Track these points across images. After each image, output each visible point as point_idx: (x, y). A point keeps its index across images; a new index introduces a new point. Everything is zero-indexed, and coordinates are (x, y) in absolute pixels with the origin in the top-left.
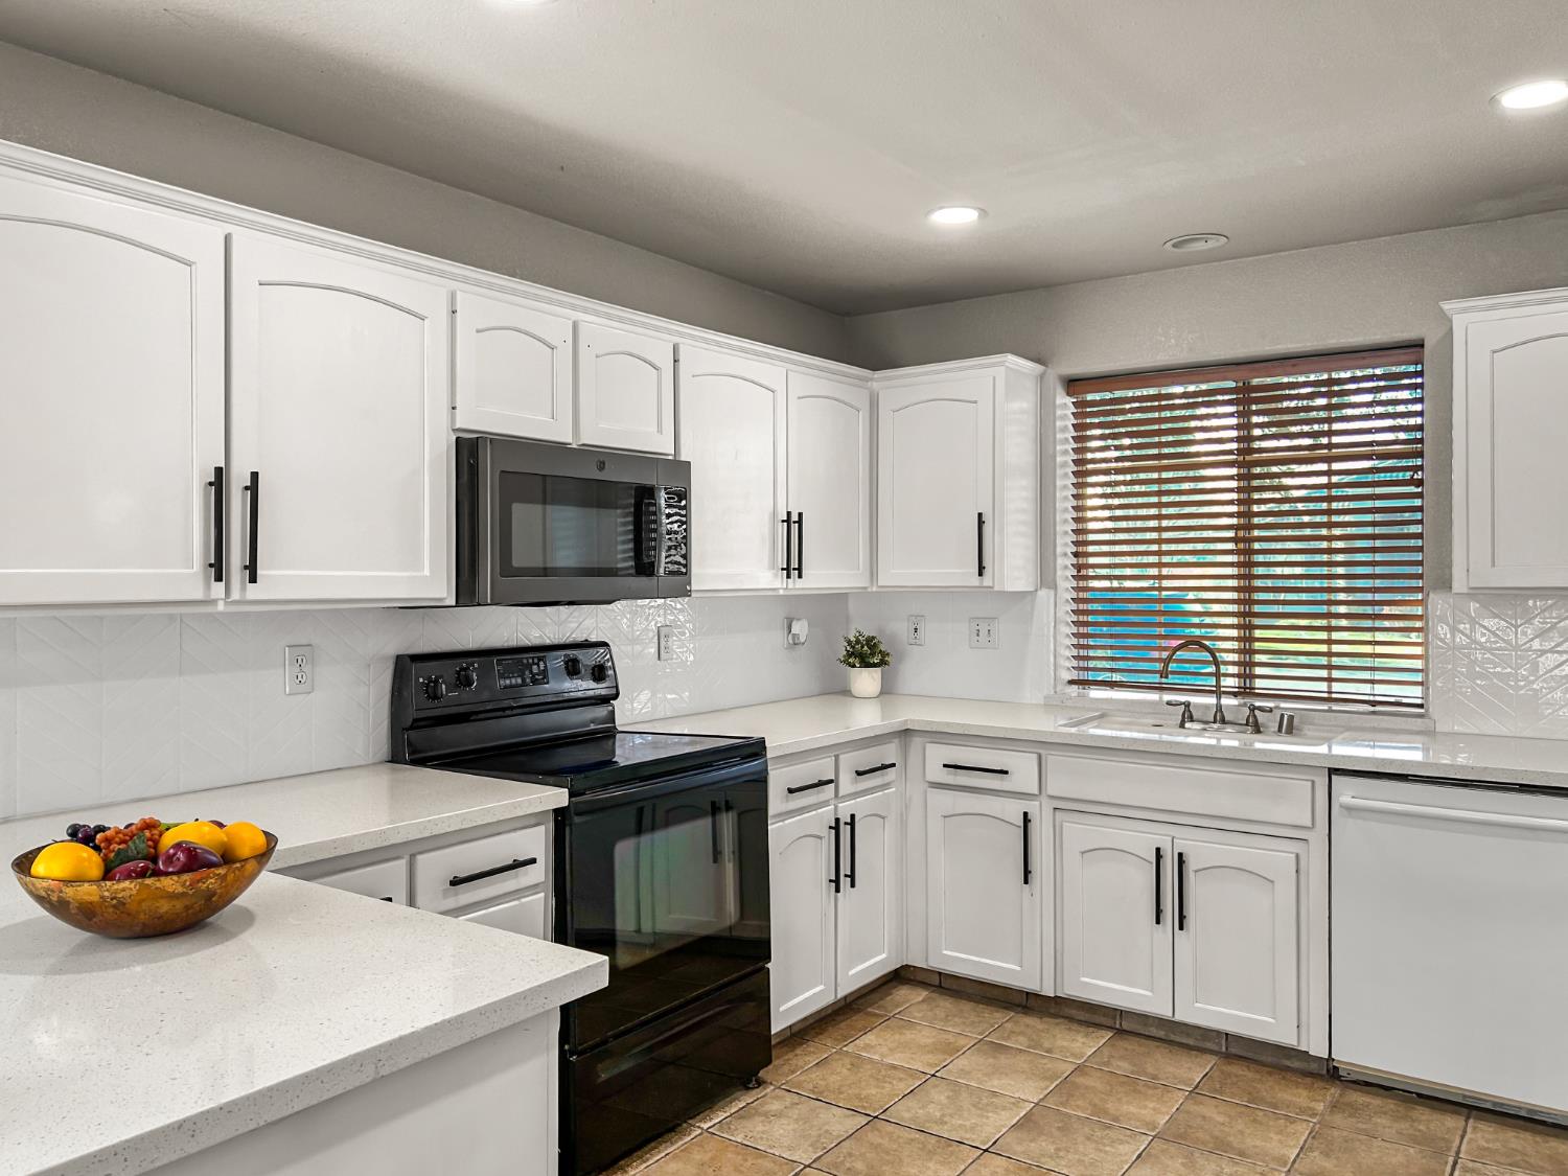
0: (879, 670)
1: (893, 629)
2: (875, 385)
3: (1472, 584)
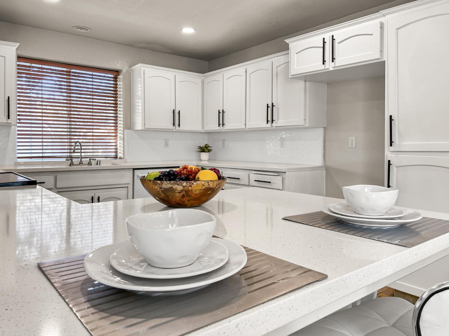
3: (146, 127)
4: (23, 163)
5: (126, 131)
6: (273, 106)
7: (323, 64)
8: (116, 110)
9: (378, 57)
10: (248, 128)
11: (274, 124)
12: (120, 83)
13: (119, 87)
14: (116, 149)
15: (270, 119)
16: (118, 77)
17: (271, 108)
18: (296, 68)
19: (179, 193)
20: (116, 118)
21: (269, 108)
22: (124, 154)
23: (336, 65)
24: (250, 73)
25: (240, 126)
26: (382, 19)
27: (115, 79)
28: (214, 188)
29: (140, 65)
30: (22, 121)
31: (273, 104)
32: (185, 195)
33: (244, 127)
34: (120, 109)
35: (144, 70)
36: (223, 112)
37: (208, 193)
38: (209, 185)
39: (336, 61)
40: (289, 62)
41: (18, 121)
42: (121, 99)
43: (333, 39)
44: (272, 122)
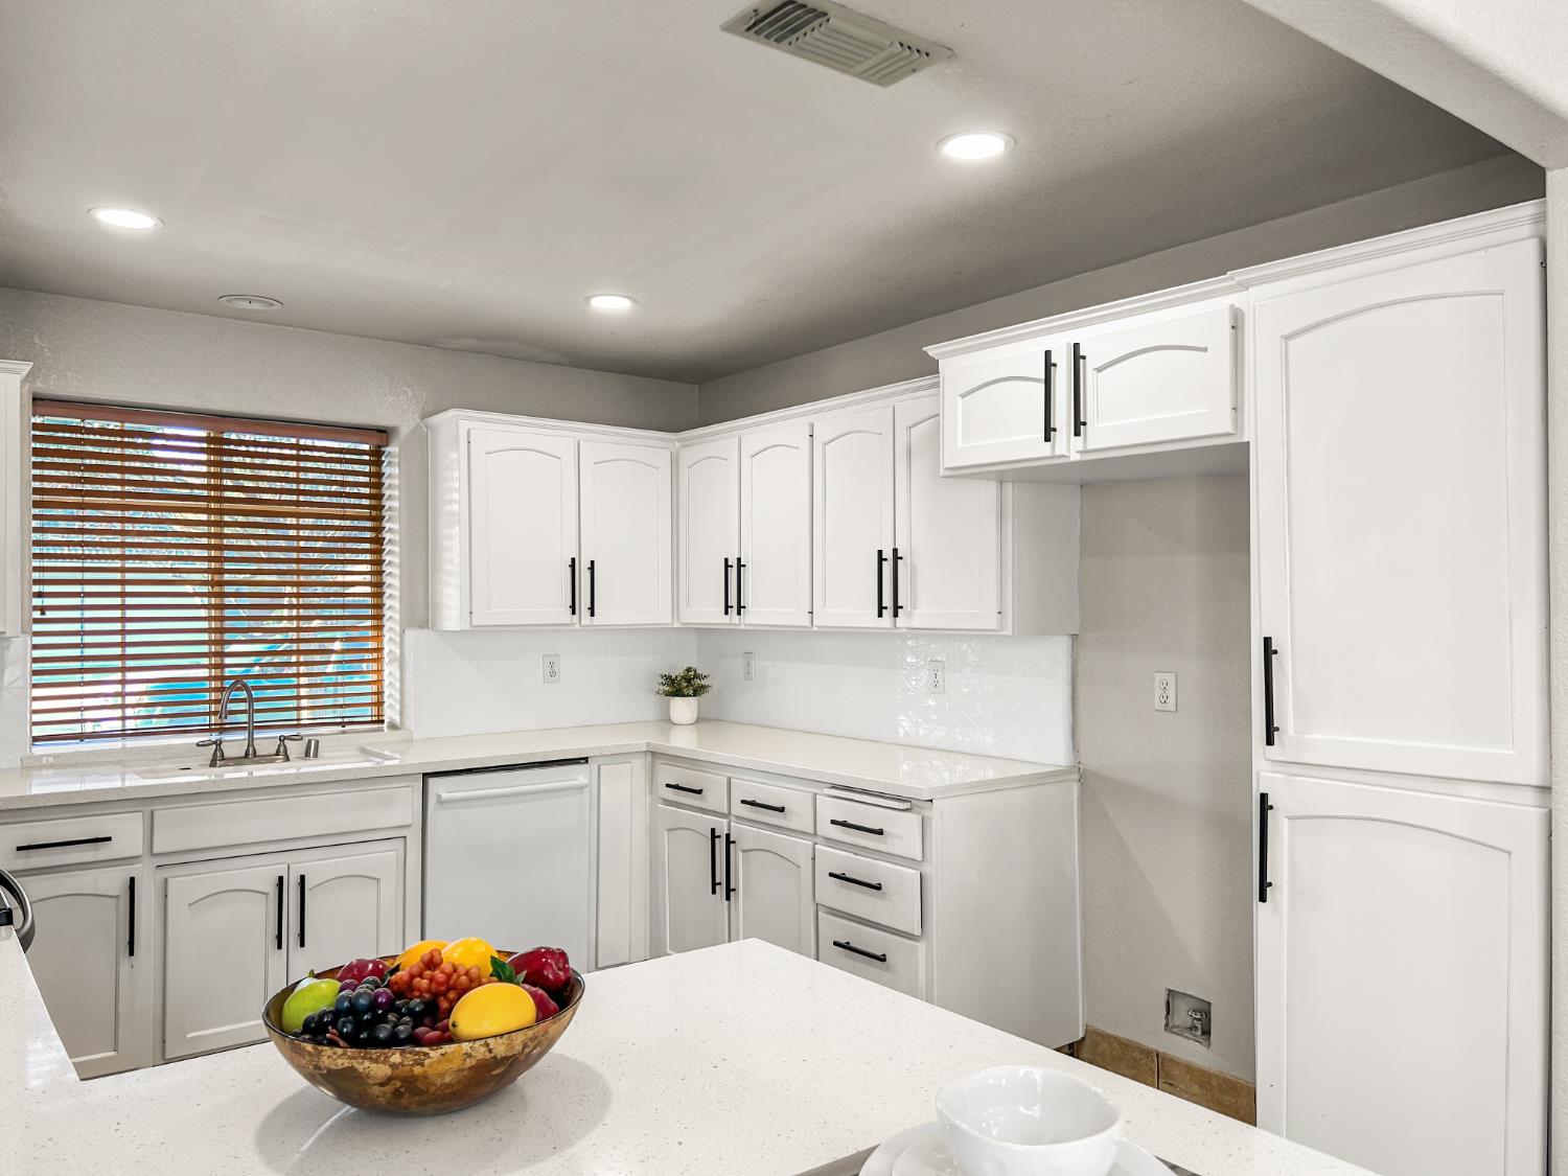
3: (474, 623)
4: (51, 760)
5: (410, 634)
6: (896, 558)
7: (1047, 439)
8: (380, 562)
9: (1228, 429)
10: (819, 627)
11: (901, 621)
12: (391, 471)
13: (390, 485)
14: (380, 693)
15: (889, 603)
16: (383, 449)
17: (889, 563)
18: (960, 445)
19: (382, 1085)
20: (379, 590)
21: (884, 562)
22: (401, 713)
23: (1090, 447)
24: (825, 441)
25: (794, 616)
26: (1236, 299)
27: (377, 455)
28: (514, 1055)
29: (452, 412)
30: (49, 614)
31: (895, 551)
32: (402, 1090)
33: (805, 621)
34: (392, 556)
35: (469, 431)
36: (740, 566)
37: (494, 1073)
38: (490, 1051)
39: (1090, 430)
40: (938, 415)
41: (37, 615)
42: (396, 526)
43: (1077, 357)
44: (896, 615)
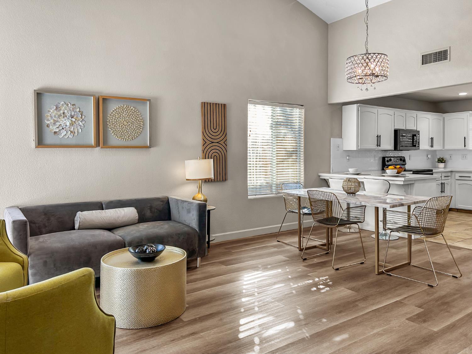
0: (444, 163)
1: (446, 157)
2: (444, 116)
